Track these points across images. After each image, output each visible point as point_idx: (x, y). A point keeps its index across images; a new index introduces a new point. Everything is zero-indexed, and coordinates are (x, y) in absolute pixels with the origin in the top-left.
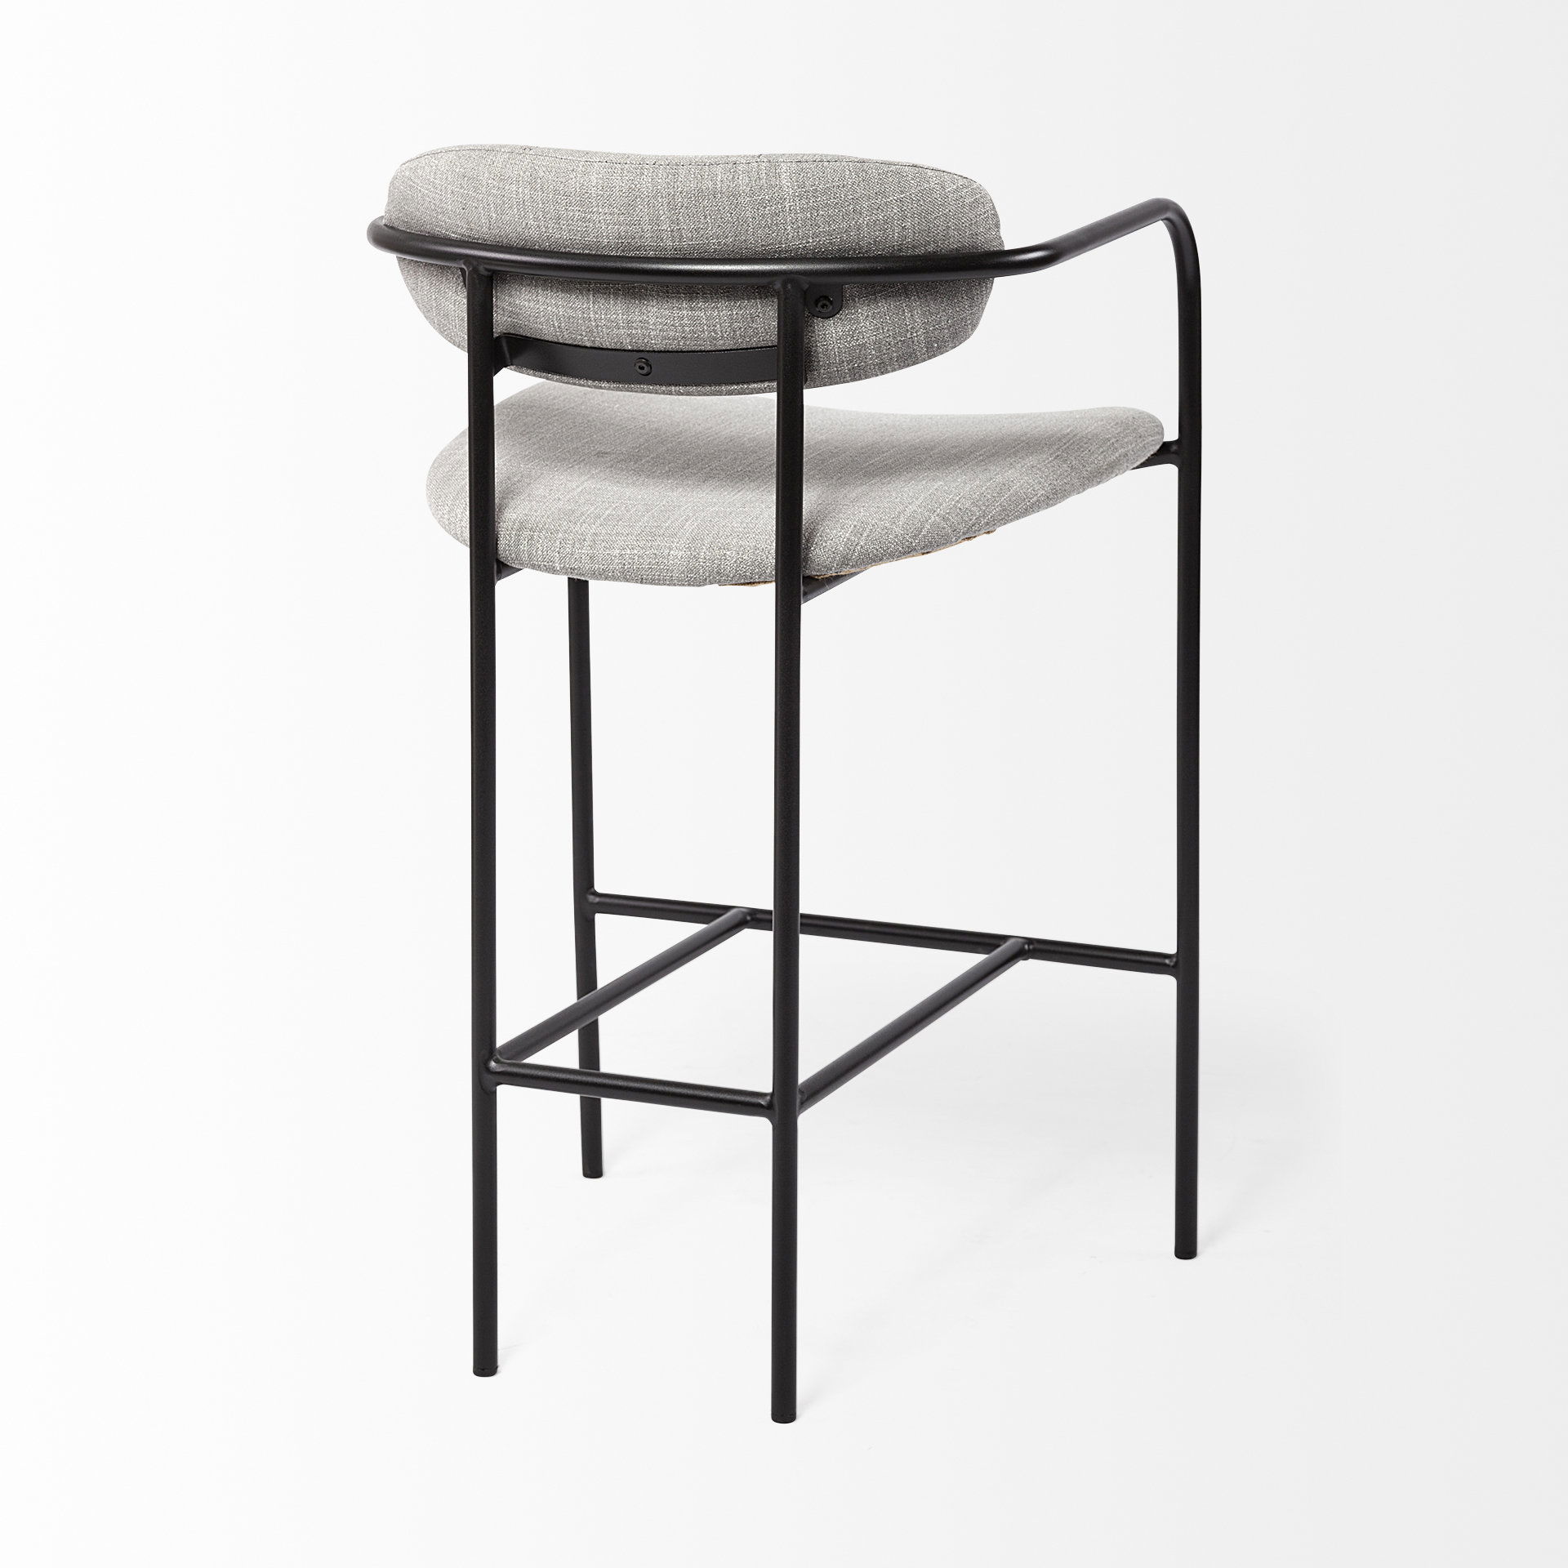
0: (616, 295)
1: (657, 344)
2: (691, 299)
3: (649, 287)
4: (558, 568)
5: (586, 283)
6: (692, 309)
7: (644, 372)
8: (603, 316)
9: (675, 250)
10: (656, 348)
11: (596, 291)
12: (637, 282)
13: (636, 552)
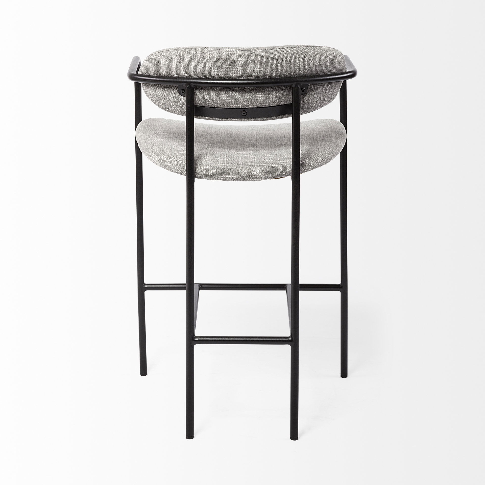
0: (239, 91)
1: (250, 106)
2: (264, 91)
3: (250, 88)
4: (216, 178)
5: (229, 88)
6: (264, 94)
7: (245, 115)
8: (234, 98)
9: (261, 76)
10: (249, 107)
11: (232, 91)
12: (246, 87)
13: (243, 171)
